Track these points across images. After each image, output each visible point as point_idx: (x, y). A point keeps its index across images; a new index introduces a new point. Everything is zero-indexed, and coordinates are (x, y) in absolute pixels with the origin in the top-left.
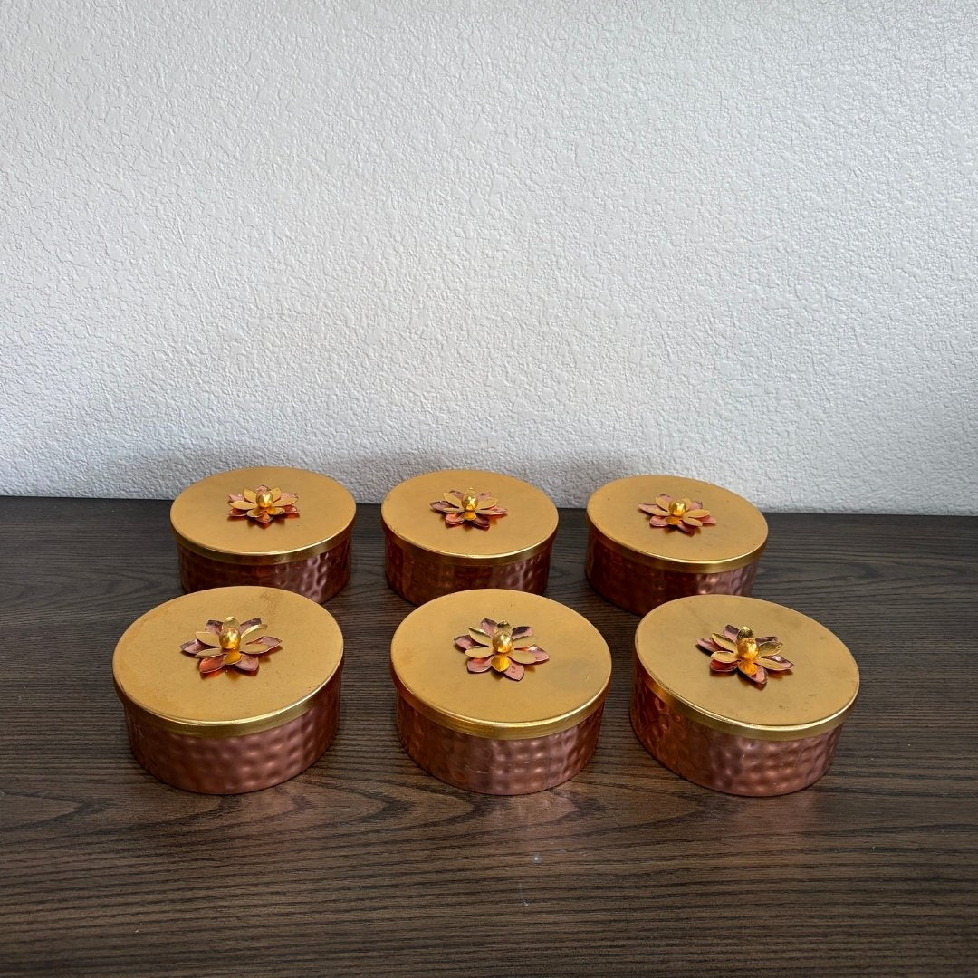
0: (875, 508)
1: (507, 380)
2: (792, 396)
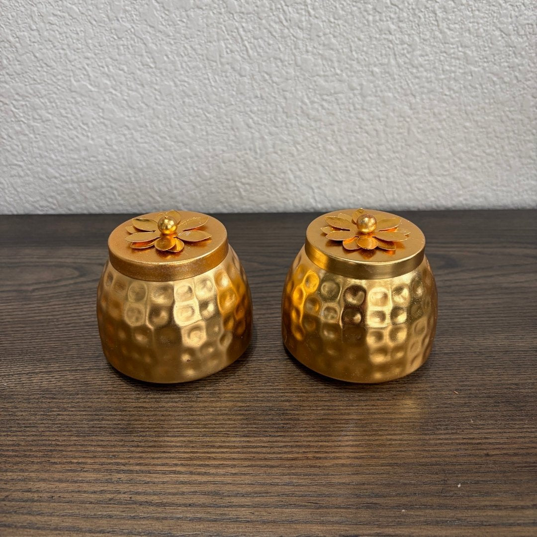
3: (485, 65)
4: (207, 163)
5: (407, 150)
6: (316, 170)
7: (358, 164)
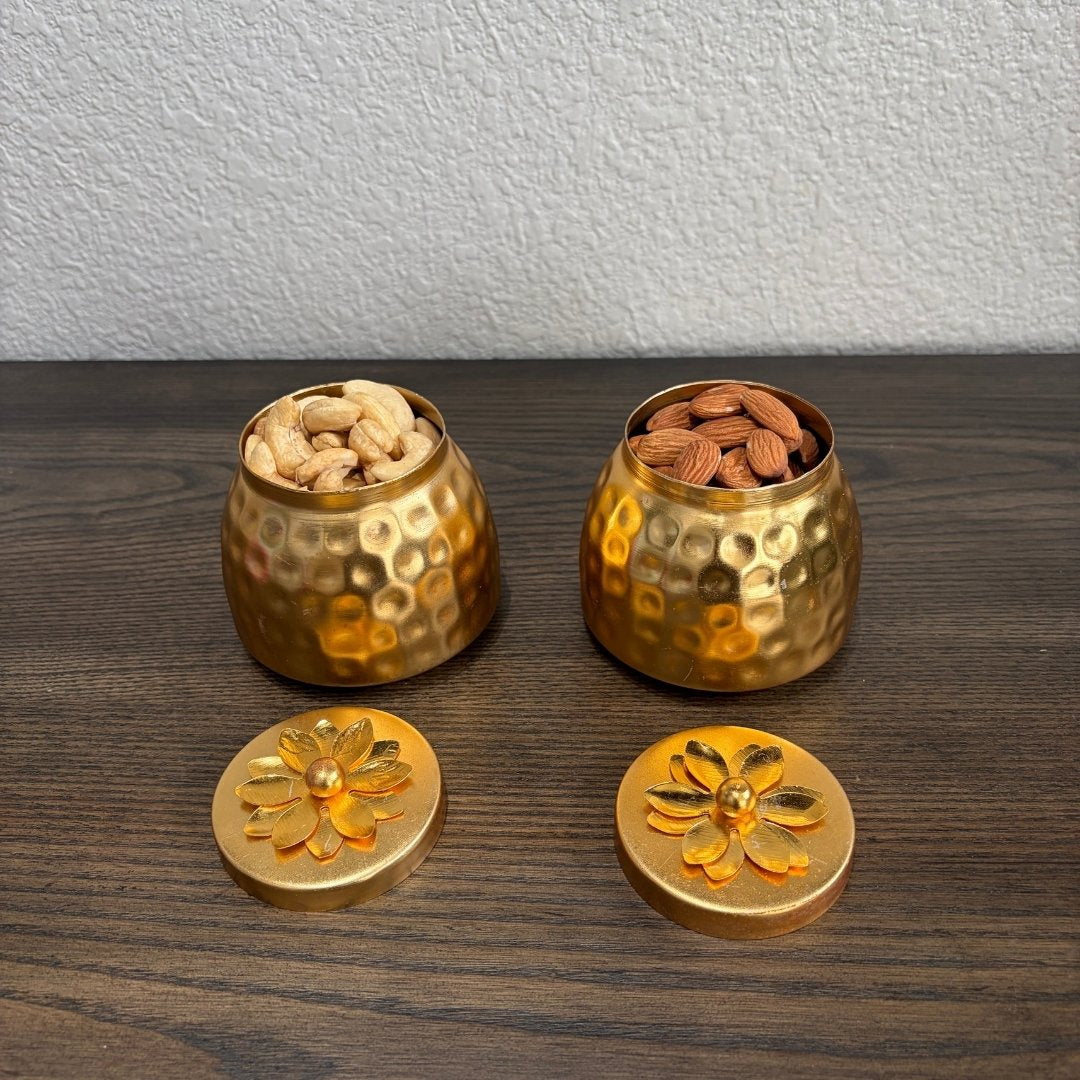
0: (933, 342)
1: (201, 115)
2: (752, 122)
3: (973, 66)
4: (425, 263)
5: (815, 237)
6: (636, 276)
7: (719, 264)
